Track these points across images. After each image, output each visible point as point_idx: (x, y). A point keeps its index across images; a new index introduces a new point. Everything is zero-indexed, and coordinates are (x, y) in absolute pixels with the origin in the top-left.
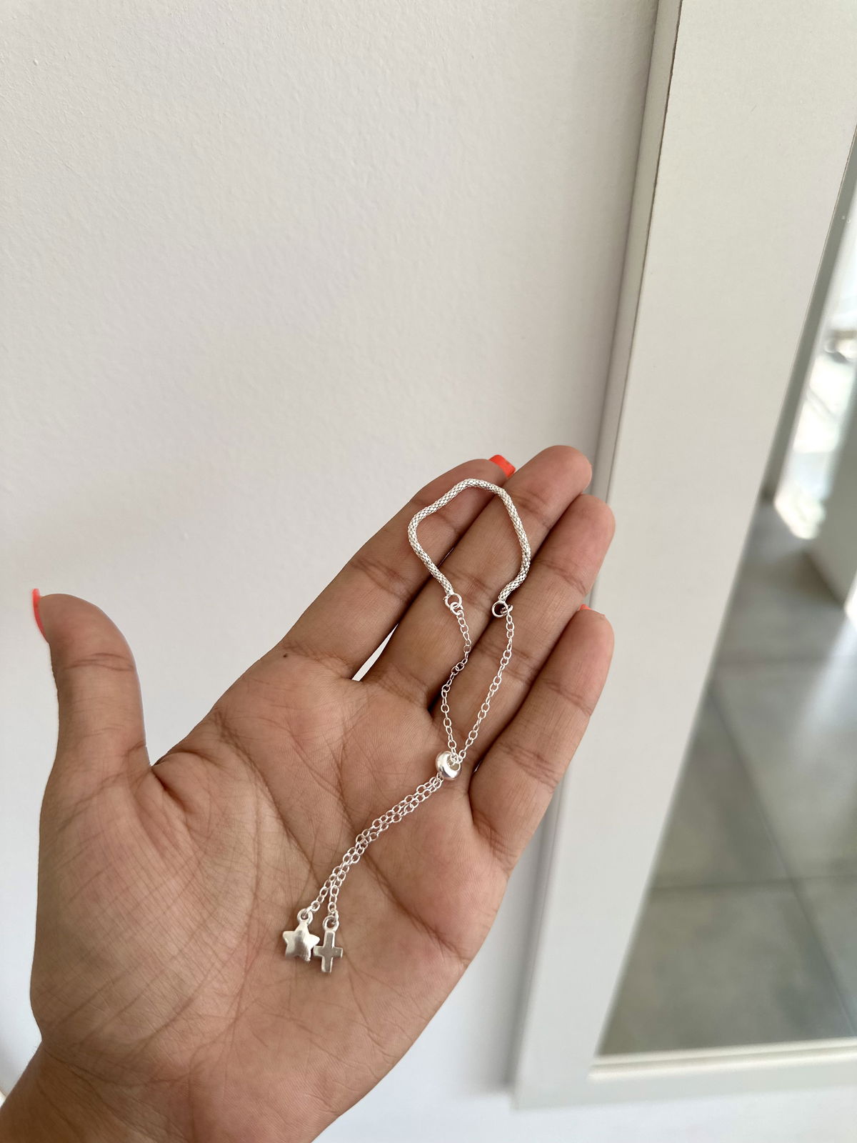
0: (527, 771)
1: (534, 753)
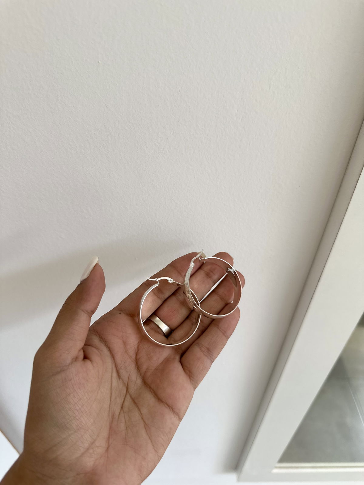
1: (207, 348)
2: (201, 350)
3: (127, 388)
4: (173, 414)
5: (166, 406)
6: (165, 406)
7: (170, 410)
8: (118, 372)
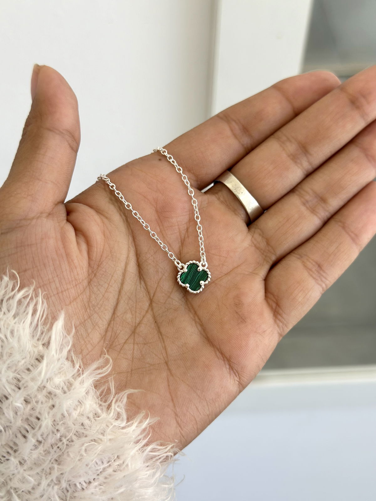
0: (309, 273)
1: (316, 263)
2: (305, 266)
3: (151, 301)
4: (230, 372)
5: (218, 353)
6: (216, 354)
7: (225, 363)
8: (139, 266)
